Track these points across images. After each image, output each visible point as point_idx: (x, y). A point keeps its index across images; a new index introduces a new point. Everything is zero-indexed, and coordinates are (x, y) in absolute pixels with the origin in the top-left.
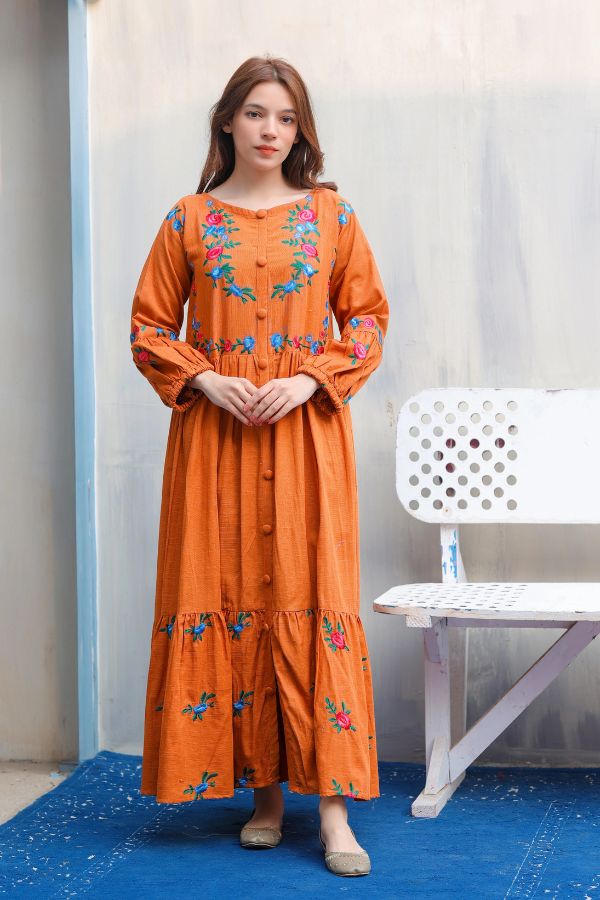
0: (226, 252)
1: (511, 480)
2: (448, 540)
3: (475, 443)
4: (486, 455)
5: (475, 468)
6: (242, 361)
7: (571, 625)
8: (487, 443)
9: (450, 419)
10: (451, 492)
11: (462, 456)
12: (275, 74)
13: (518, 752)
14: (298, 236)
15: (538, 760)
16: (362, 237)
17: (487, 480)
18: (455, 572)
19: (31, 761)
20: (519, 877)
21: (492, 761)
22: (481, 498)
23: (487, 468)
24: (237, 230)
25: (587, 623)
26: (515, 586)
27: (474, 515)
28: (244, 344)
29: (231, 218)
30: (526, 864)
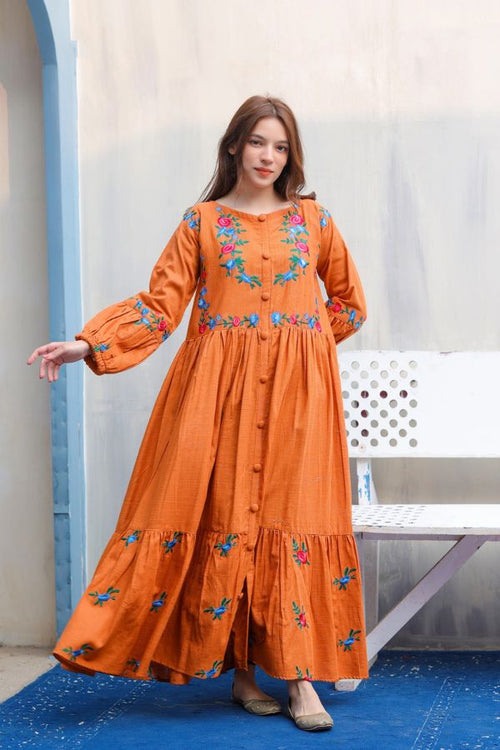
0: (237, 249)
1: (413, 423)
2: (363, 471)
3: (384, 394)
4: (393, 403)
5: (384, 414)
6: (249, 333)
7: (460, 538)
8: (393, 394)
9: (364, 375)
10: (365, 433)
11: (374, 404)
12: (274, 111)
13: (419, 638)
14: (292, 236)
15: (434, 645)
16: (339, 236)
17: (393, 423)
18: (369, 496)
19: (34, 647)
20: (420, 738)
21: (398, 646)
22: (389, 437)
23: (394, 414)
24: (245, 231)
25: (472, 536)
26: (416, 507)
27: (384, 451)
28: (250, 320)
29: (238, 221)
30: (426, 728)
